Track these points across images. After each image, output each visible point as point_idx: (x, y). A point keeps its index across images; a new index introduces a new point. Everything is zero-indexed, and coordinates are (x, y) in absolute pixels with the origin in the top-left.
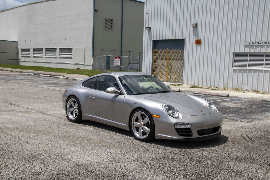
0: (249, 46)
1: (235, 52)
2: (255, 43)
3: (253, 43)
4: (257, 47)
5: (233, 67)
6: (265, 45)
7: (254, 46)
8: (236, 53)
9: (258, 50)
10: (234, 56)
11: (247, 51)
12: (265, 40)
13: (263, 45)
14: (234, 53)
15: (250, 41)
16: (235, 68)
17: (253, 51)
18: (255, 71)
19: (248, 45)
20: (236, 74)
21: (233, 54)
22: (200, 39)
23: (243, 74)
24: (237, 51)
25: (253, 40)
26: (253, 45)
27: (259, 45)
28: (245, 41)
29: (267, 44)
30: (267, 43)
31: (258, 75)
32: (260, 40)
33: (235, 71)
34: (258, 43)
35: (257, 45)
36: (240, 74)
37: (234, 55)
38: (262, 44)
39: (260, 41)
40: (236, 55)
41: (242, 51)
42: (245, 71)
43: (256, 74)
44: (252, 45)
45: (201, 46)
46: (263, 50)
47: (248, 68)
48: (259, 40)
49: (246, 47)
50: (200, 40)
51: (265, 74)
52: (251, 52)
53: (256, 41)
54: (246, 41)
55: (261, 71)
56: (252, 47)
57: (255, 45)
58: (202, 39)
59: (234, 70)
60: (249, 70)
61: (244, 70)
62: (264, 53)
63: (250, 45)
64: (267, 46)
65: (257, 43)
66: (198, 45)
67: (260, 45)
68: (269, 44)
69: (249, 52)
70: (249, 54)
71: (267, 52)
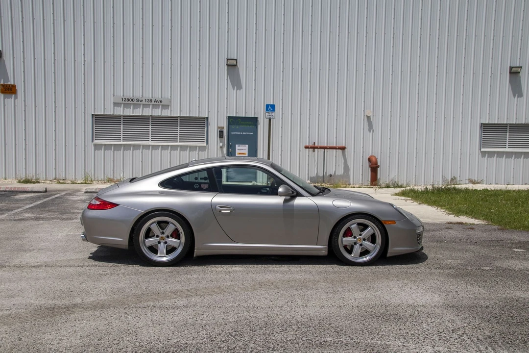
0: (121, 103)
1: (96, 113)
2: (133, 100)
3: (128, 100)
4: (136, 106)
5: (93, 141)
6: (150, 105)
7: (131, 104)
8: (96, 115)
9: (138, 112)
10: (95, 121)
11: (120, 111)
12: (148, 95)
13: (147, 103)
14: (93, 115)
15: (123, 96)
16: (96, 142)
17: (129, 112)
18: (136, 147)
19: (121, 101)
20: (101, 152)
21: (93, 118)
22: (12, 84)
23: (114, 152)
24: (100, 112)
25: (129, 95)
26: (129, 102)
27: (139, 103)
28: (114, 95)
29: (153, 103)
30: (153, 101)
31: (141, 153)
32: (141, 95)
33: (98, 147)
34: (138, 100)
35: (135, 102)
36: (109, 153)
37: (94, 119)
38: (144, 102)
39: (141, 97)
40: (99, 120)
41: (109, 112)
42: (117, 147)
43: (138, 153)
44: (126, 102)
45: (16, 98)
46: (148, 112)
47: (122, 142)
48: (138, 94)
49: (116, 104)
50: (14, 86)
51: (153, 151)
52: (125, 114)
53: (133, 96)
54: (115, 95)
55: (147, 147)
56: (126, 106)
57: (132, 102)
58: (16, 84)
59: (95, 145)
60: (124, 146)
61: (115, 145)
62: (149, 116)
63: (124, 102)
64: (153, 105)
65: (135, 100)
66: (7, 95)
67: (141, 103)
68: (157, 103)
69: (121, 114)
70: (122, 117)
71: (153, 115)
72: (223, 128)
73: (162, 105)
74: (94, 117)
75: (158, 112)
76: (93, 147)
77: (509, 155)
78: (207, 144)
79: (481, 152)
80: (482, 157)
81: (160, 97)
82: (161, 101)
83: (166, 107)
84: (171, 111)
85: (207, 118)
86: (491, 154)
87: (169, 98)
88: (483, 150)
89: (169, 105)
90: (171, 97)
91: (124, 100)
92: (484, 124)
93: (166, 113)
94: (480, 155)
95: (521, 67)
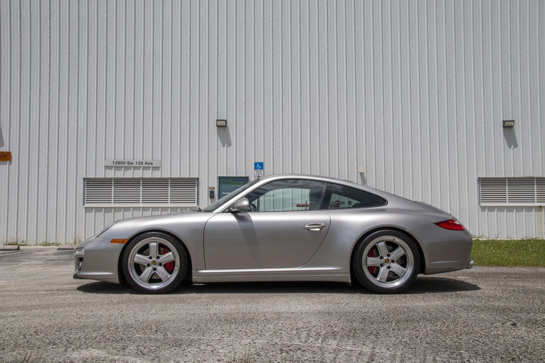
0: (112, 167)
1: (88, 177)
2: (124, 163)
3: (119, 163)
4: (127, 168)
5: (84, 204)
6: (140, 167)
7: (121, 167)
8: (88, 179)
9: (129, 174)
10: (86, 184)
11: (111, 174)
12: (139, 158)
13: (138, 165)
14: (84, 179)
15: (115, 159)
16: (87, 205)
17: (120, 174)
18: (127, 210)
19: (112, 165)
20: (91, 215)
21: (84, 181)
22: (8, 151)
23: (104, 214)
24: (92, 175)
25: (120, 158)
26: (120, 165)
27: (130, 165)
28: (105, 158)
29: (144, 165)
30: (144, 163)
31: (131, 215)
32: (132, 157)
33: (88, 210)
34: (128, 163)
35: (126, 165)
36: (100, 215)
37: (86, 182)
38: (135, 165)
39: (132, 159)
40: (90, 182)
41: (101, 175)
42: (108, 210)
43: (128, 214)
44: (118, 165)
45: (10, 164)
46: (138, 174)
47: (112, 205)
48: (129, 158)
49: (107, 167)
50: (9, 153)
51: (144, 213)
52: (116, 177)
53: (124, 159)
54: (107, 158)
55: (137, 209)
56: (118, 168)
57: (123, 165)
58: (11, 151)
59: (86, 208)
60: (115, 208)
61: (105, 208)
62: (139, 179)
63: (115, 165)
64: (143, 167)
65: (126, 163)
66: (2, 162)
67: (132, 165)
68: (148, 166)
69: (113, 177)
70: (113, 180)
71: (144, 177)
72: (214, 188)
73: (153, 167)
74: (86, 180)
75: (148, 174)
76: (84, 210)
77: (510, 209)
78: (198, 204)
79: (481, 207)
80: (482, 211)
81: (151, 159)
82: (152, 164)
83: (156, 168)
84: (162, 172)
85: (198, 179)
86: (491, 209)
87: (160, 160)
88: (482, 204)
89: (159, 167)
90: (161, 158)
91: (115, 163)
92: (482, 178)
93: (157, 175)
94: (480, 210)
95: (514, 121)
